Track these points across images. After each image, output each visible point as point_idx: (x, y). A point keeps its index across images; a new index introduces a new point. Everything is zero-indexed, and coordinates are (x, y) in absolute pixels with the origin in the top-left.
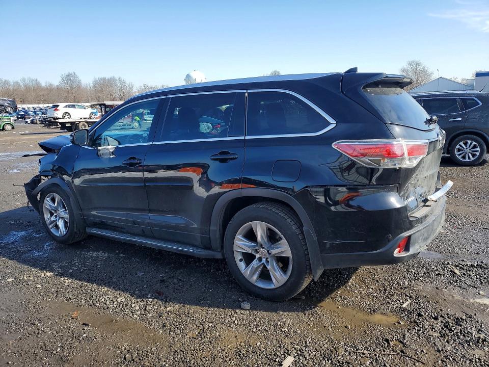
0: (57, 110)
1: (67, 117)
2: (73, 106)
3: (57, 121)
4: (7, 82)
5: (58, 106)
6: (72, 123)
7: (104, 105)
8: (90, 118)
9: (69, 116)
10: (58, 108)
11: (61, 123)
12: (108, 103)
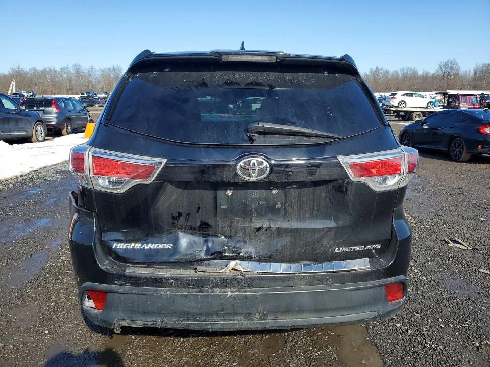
0: (394, 98)
1: (402, 106)
2: (412, 95)
3: (391, 109)
4: (387, 72)
5: (395, 94)
6: (406, 112)
7: (447, 94)
8: (427, 108)
9: (404, 105)
10: (395, 97)
11: (395, 112)
12: (450, 92)
